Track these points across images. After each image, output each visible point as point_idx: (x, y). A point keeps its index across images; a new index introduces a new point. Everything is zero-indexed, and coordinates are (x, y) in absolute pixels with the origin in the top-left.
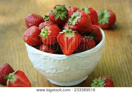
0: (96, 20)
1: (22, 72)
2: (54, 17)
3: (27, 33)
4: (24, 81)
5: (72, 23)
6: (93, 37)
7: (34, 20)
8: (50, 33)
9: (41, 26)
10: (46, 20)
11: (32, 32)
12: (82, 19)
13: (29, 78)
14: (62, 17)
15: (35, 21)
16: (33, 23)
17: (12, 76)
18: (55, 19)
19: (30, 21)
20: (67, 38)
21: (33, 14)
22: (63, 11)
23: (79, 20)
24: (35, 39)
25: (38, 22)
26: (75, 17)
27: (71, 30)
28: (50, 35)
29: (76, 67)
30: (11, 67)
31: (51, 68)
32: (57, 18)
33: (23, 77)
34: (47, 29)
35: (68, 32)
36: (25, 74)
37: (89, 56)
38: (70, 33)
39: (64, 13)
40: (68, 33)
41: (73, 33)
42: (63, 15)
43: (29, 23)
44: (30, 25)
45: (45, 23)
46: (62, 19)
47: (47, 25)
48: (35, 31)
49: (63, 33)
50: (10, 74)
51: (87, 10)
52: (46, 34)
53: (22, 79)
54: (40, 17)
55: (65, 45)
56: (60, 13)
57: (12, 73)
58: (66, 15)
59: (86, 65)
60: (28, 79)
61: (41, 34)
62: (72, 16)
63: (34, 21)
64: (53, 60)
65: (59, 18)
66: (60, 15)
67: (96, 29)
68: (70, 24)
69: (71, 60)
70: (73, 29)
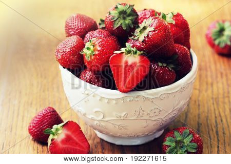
0: (185, 36)
1: (76, 123)
2: (112, 23)
3: (63, 46)
4: (77, 141)
5: (138, 38)
6: (174, 65)
7: (79, 25)
8: (99, 51)
9: (88, 37)
10: (101, 26)
11: (70, 44)
12: (156, 32)
13: (87, 134)
14: (126, 25)
15: (81, 26)
16: (77, 30)
17: (57, 130)
18: (113, 28)
19: (73, 27)
20: (126, 62)
21: (79, 15)
22: (129, 15)
23: (151, 34)
24: (74, 58)
25: (85, 29)
26: (145, 28)
27: (134, 49)
28: (99, 55)
29: (137, 114)
30: (58, 114)
31: (95, 112)
32: (116, 26)
33: (77, 133)
34: (94, 43)
35: (129, 52)
36: (80, 128)
37: (161, 98)
38: (133, 54)
39: (130, 18)
40: (129, 55)
41: (137, 54)
42: (128, 21)
43: (70, 30)
44: (71, 33)
45: (96, 33)
46: (125, 29)
47: (98, 35)
48: (75, 44)
49: (121, 53)
50: (55, 127)
51: (170, 18)
52: (92, 52)
53: (75, 136)
54: (89, 21)
55: (121, 74)
56: (124, 18)
57: (58, 124)
58: (133, 23)
59: (156, 114)
60: (86, 136)
61: (85, 50)
62: (142, 26)
63: (78, 27)
64: (99, 98)
65: (121, 27)
66: (122, 21)
67: (181, 53)
68: (136, 38)
69: (130, 101)
70: (139, 49)
